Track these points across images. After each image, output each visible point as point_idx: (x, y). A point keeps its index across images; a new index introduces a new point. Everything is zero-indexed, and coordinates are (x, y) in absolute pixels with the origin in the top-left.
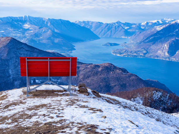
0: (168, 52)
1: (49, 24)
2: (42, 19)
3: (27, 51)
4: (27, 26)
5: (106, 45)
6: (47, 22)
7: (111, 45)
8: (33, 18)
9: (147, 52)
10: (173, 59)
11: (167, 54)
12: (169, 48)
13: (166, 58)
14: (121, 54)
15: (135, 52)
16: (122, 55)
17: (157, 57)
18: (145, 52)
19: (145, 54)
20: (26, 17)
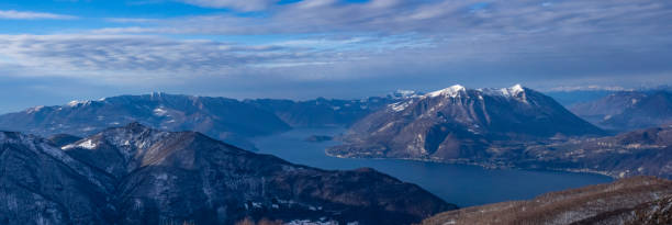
0: (426, 148)
1: (201, 107)
2: (187, 97)
3: (226, 153)
4: (159, 111)
5: (310, 140)
6: (197, 104)
7: (319, 139)
8: (169, 96)
9: (388, 150)
10: (435, 158)
11: (423, 150)
12: (427, 140)
13: (422, 158)
14: (343, 154)
15: (368, 150)
16: (347, 156)
17: (408, 156)
18: (384, 149)
19: (385, 152)
20: (156, 95)
